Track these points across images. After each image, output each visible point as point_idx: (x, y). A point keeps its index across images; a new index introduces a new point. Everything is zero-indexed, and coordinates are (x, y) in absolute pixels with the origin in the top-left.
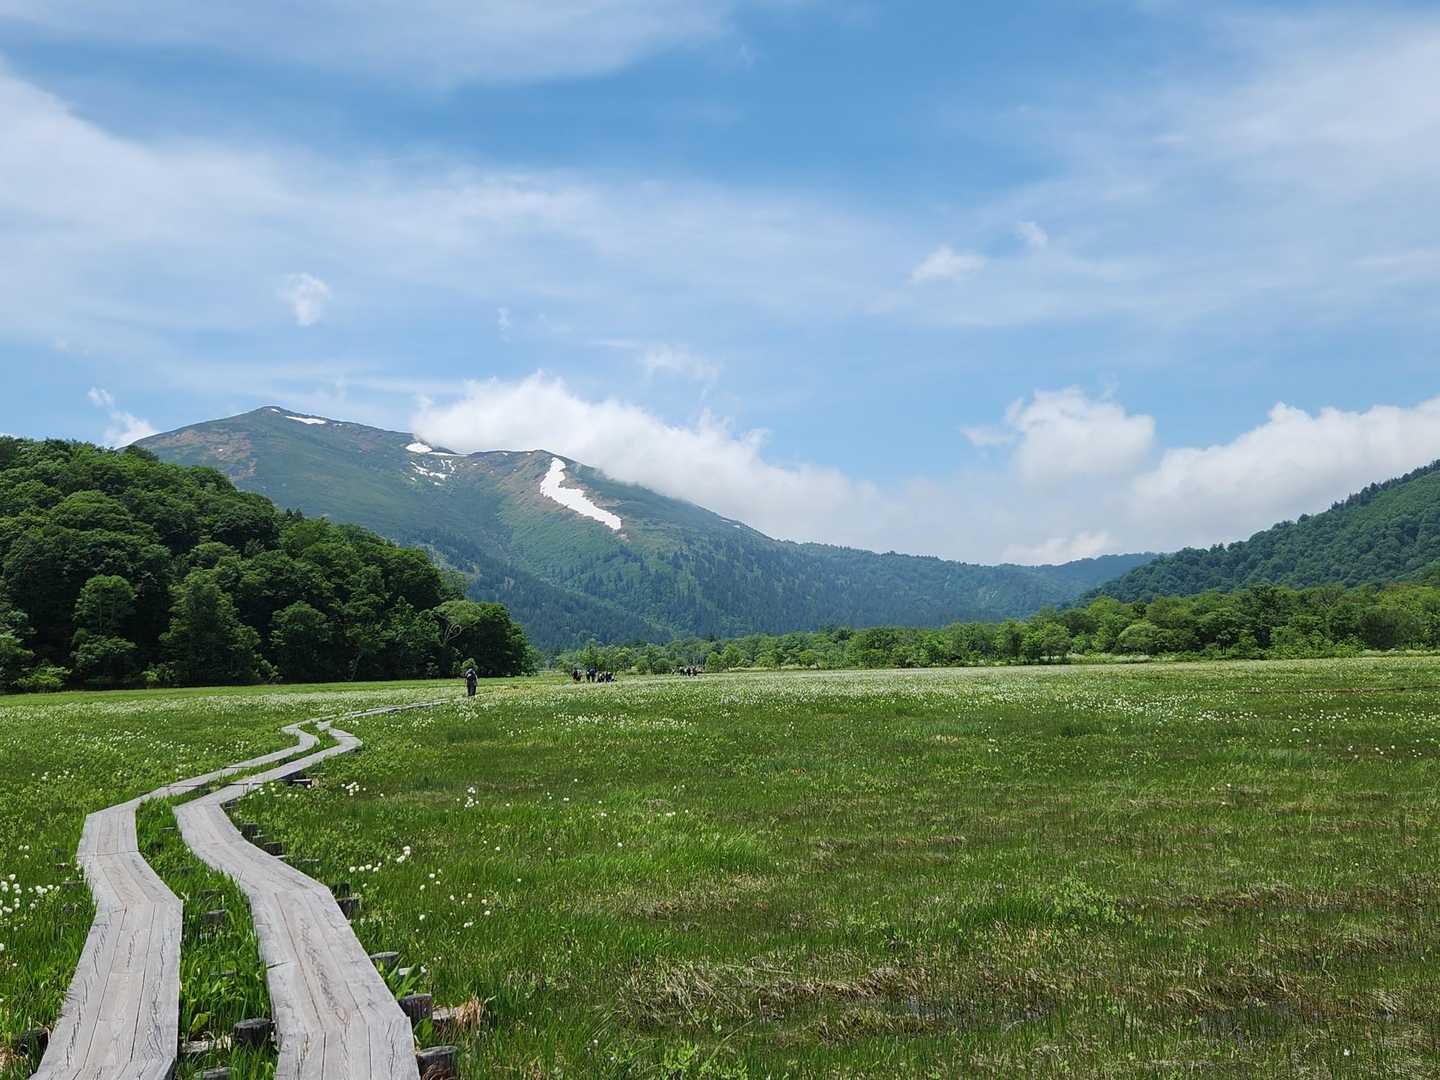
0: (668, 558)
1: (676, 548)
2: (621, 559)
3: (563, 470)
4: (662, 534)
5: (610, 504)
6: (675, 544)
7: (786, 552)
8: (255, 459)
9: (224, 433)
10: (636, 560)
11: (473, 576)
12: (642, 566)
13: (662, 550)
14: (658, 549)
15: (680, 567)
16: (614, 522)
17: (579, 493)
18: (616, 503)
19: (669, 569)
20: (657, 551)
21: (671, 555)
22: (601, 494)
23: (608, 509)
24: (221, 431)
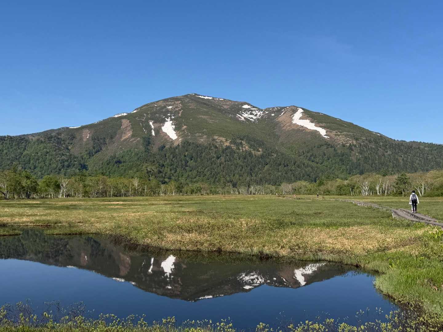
0: (347, 146)
1: (350, 142)
2: (325, 147)
3: (302, 113)
4: (344, 136)
5: (321, 125)
6: (350, 141)
7: (402, 145)
8: (182, 110)
9: (173, 101)
10: (332, 147)
11: (259, 153)
12: (334, 150)
13: (344, 143)
14: (342, 142)
15: (352, 150)
16: (323, 132)
17: (308, 121)
18: (324, 124)
19: (347, 151)
20: (341, 143)
21: (348, 145)
22: (317, 121)
23: (321, 127)
24: (172, 101)
